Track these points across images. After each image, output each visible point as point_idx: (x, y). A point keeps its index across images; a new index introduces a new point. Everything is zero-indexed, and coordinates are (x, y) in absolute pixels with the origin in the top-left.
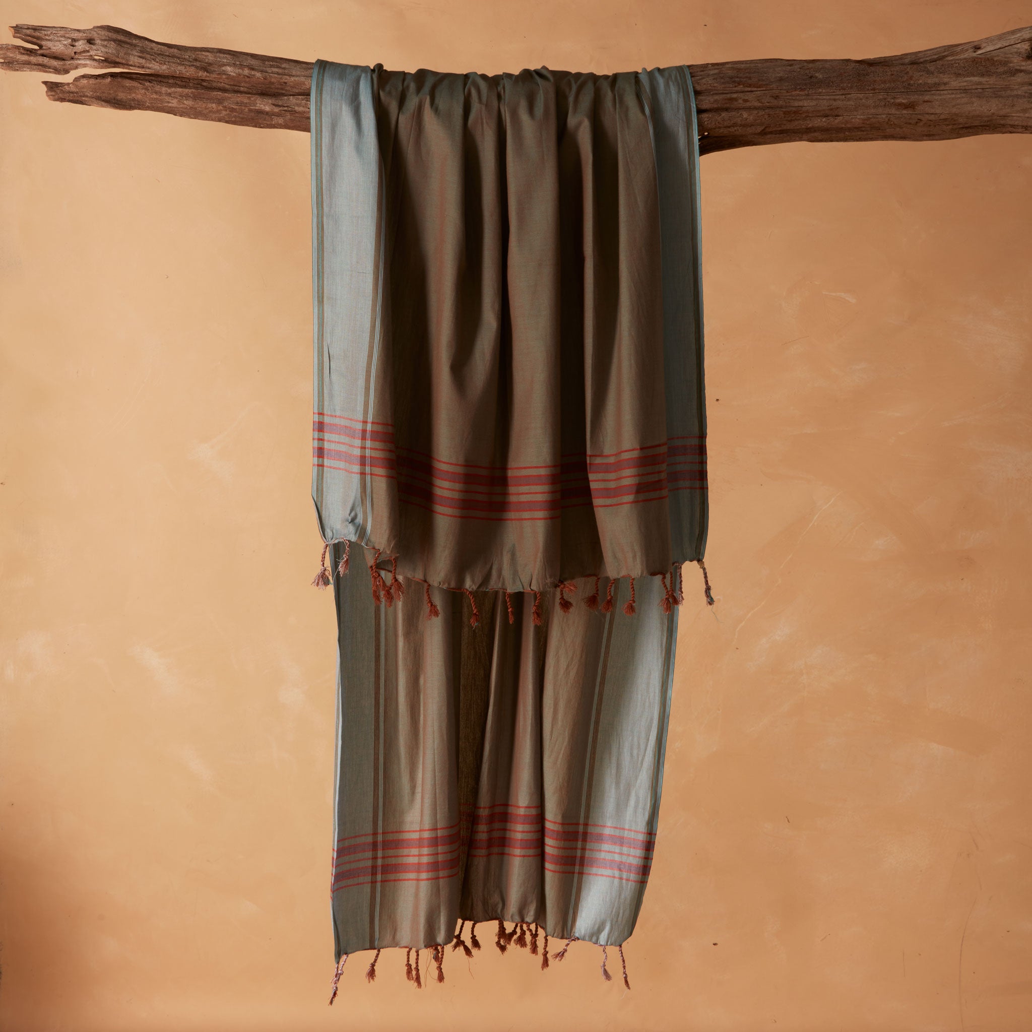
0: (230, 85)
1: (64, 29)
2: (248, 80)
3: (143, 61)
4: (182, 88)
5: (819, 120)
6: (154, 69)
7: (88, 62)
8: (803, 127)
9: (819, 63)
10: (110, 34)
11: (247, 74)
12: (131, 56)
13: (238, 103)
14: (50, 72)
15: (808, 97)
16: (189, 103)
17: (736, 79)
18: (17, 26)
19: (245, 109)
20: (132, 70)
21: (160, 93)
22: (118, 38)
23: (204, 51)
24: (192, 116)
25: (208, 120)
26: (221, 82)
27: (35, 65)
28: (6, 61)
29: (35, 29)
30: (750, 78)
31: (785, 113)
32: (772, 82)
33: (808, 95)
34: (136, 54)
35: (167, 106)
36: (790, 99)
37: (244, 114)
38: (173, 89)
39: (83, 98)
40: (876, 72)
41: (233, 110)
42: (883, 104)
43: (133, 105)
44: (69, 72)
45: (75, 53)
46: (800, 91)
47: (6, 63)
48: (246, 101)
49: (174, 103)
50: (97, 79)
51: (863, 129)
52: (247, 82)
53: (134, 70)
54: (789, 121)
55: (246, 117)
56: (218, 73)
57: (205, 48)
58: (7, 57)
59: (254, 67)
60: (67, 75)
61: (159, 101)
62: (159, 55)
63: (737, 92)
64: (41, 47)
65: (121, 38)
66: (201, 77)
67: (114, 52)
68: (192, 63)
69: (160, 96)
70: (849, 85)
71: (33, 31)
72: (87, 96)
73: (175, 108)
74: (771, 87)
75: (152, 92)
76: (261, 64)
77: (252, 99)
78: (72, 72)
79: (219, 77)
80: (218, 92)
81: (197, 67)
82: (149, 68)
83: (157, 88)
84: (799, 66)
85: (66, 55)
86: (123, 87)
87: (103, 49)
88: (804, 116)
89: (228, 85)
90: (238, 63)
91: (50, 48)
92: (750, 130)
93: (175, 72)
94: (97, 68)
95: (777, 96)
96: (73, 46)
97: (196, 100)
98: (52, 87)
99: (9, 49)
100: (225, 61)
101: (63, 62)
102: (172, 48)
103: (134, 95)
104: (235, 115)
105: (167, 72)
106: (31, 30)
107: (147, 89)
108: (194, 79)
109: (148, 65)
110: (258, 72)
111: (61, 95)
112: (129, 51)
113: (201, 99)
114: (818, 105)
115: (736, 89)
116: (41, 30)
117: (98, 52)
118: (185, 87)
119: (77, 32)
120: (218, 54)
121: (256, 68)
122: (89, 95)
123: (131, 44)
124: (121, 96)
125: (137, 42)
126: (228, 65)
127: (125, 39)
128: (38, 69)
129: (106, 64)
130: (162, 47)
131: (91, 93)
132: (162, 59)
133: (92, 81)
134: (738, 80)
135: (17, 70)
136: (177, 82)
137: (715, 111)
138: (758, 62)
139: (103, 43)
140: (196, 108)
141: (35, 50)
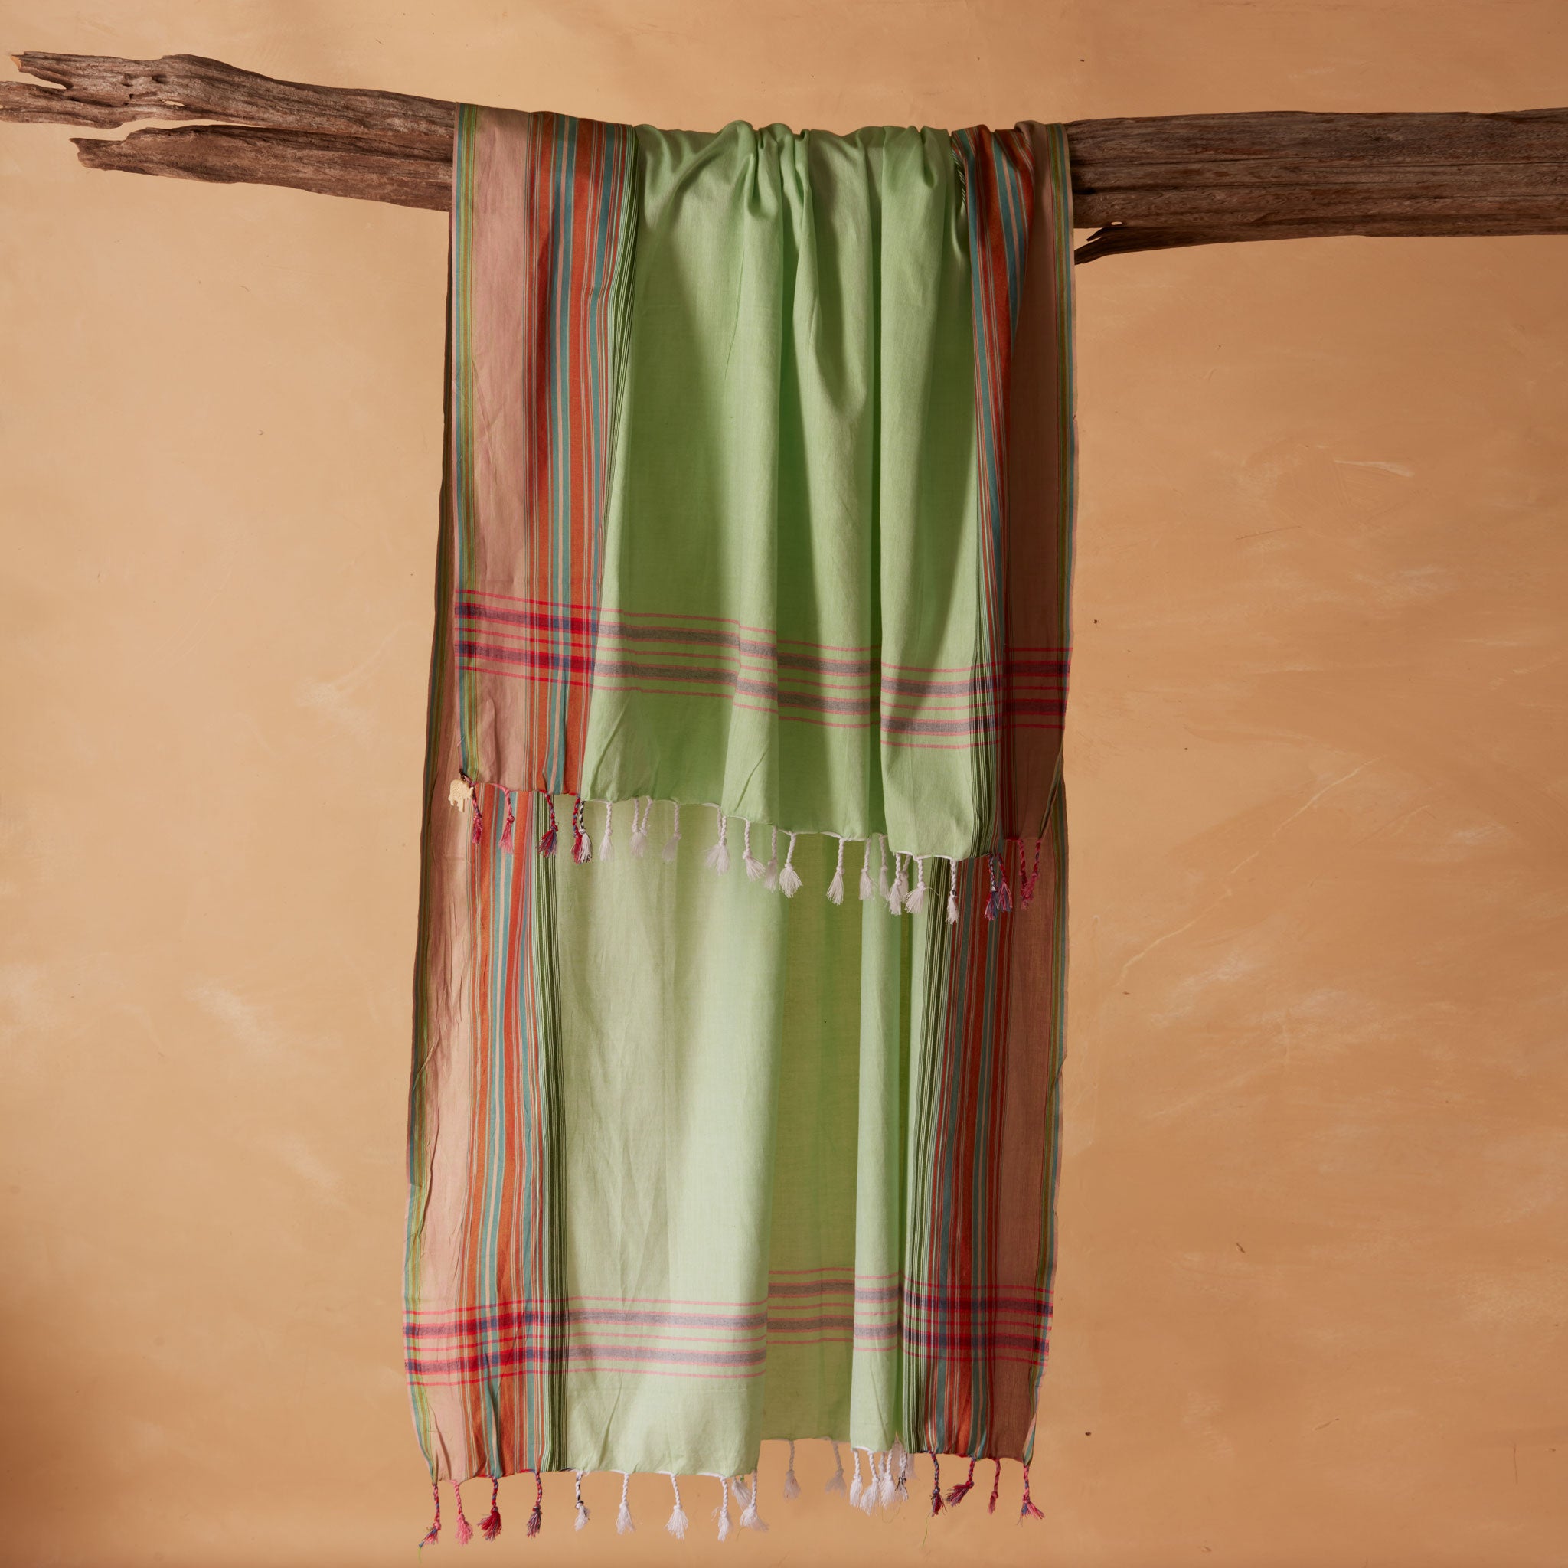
0: (399, 146)
1: (110, 60)
2: (425, 138)
3: (253, 109)
4: (322, 150)
5: (1396, 204)
6: (273, 121)
7: (154, 110)
8: (1356, 213)
9: (1396, 118)
10: (193, 68)
11: (425, 130)
12: (231, 101)
13: (410, 173)
14: (86, 124)
15: (1369, 169)
16: (335, 172)
17: (1199, 142)
18: (26, 54)
19: (421, 183)
20: (233, 122)
21: (283, 158)
22: (208, 74)
23: (359, 95)
24: (340, 192)
25: (365, 199)
26: (385, 142)
27: (59, 113)
28: (6, 107)
29: (59, 59)
30: (1232, 140)
31: (1314, 193)
32: (1284, 146)
33: (1371, 166)
34: (242, 98)
35: (296, 177)
36: (1327, 172)
37: (419, 190)
38: (306, 152)
39: (145, 165)
40: (1533, 132)
41: (402, 184)
42: (1549, 179)
43: (235, 175)
44: (119, 125)
45: (131, 96)
46: (1351, 160)
47: (7, 110)
48: (422, 170)
49: (308, 172)
50: (170, 135)
51: (1500, 217)
52: (424, 142)
53: (238, 122)
54: (1324, 205)
55: (422, 194)
56: (380, 127)
57: (361, 90)
58: (9, 101)
59: (435, 119)
60: (117, 128)
61: (281, 169)
62: (281, 99)
63: (1200, 161)
64: (69, 86)
65: (215, 74)
66: (355, 133)
67: (201, 94)
68: (340, 113)
69: (282, 162)
70: (1469, 151)
71: (54, 62)
72: (152, 162)
73: (308, 179)
74: (1283, 153)
75: (268, 156)
76: (446, 115)
77: (433, 167)
78: (125, 125)
79: (382, 133)
80: (381, 156)
81: (349, 119)
82: (263, 120)
83: (278, 149)
84: (1348, 122)
85: (114, 99)
86: (216, 147)
87: (182, 91)
88: (1360, 197)
89: (396, 146)
90: (410, 113)
91: (85, 89)
92: (1229, 219)
93: (311, 125)
94: (169, 119)
95: (1295, 168)
96: (128, 85)
97: (346, 168)
98: (89, 148)
99: (13, 89)
100: (392, 110)
101: (109, 109)
102: (304, 90)
103: (235, 160)
104: (406, 192)
105: (295, 126)
106: (51, 61)
107: (259, 151)
108: (343, 137)
109: (261, 115)
110: (441, 127)
111: (105, 160)
112: (228, 94)
113: (355, 166)
114: (1395, 181)
115: (1197, 156)
116: (70, 60)
117: (173, 94)
118: (328, 148)
119: (133, 64)
120: (380, 100)
121: (438, 120)
122: (155, 159)
123: (232, 84)
124: (214, 161)
125: (242, 80)
126: (396, 115)
127: (219, 76)
128: (65, 120)
129: (185, 113)
130: (287, 88)
131: (160, 157)
132: (287, 107)
133: (160, 139)
134: (1204, 142)
135: (27, 121)
136: (313, 141)
137: (1148, 190)
138: (1249, 116)
139: (181, 81)
140: (346, 181)
141: (59, 91)
